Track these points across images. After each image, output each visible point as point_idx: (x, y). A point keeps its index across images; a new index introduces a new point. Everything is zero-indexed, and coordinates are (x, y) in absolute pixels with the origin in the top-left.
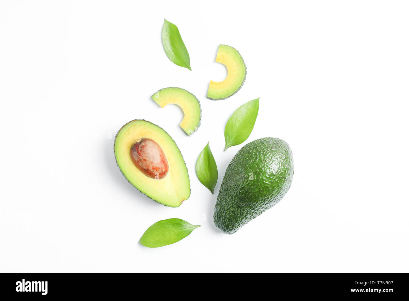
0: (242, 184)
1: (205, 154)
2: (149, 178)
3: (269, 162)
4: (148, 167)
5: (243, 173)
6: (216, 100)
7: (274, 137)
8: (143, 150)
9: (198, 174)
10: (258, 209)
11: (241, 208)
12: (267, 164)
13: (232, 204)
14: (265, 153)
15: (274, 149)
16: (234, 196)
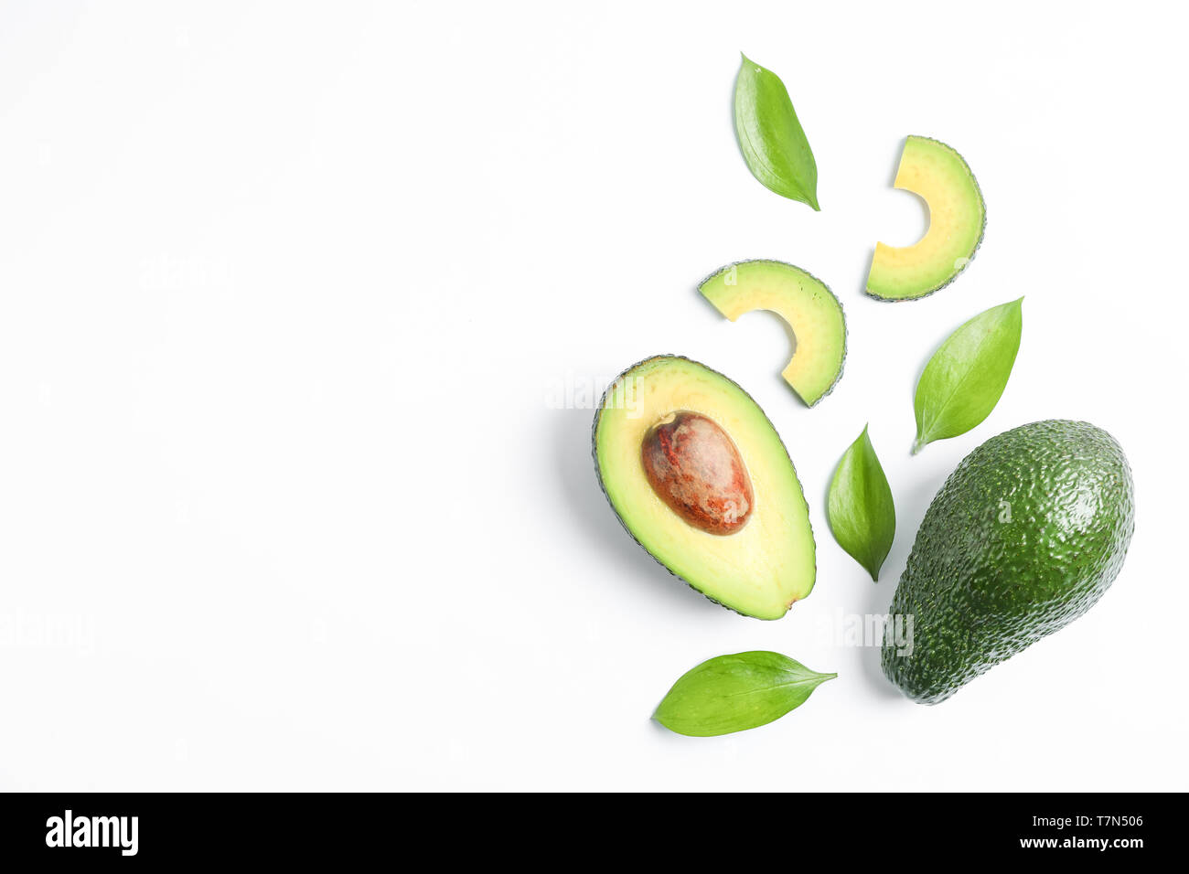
0: (980, 559)
1: (855, 462)
2: (695, 530)
3: (1069, 495)
4: (696, 497)
5: (986, 526)
6: (892, 301)
7: (1076, 419)
8: (683, 449)
9: (834, 521)
10: (1024, 635)
11: (973, 630)
12: (1061, 503)
13: (945, 617)
14: (1055, 469)
15: (1082, 458)
16: (953, 593)
